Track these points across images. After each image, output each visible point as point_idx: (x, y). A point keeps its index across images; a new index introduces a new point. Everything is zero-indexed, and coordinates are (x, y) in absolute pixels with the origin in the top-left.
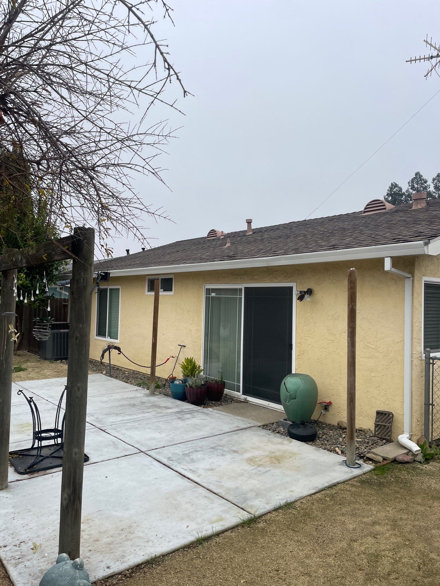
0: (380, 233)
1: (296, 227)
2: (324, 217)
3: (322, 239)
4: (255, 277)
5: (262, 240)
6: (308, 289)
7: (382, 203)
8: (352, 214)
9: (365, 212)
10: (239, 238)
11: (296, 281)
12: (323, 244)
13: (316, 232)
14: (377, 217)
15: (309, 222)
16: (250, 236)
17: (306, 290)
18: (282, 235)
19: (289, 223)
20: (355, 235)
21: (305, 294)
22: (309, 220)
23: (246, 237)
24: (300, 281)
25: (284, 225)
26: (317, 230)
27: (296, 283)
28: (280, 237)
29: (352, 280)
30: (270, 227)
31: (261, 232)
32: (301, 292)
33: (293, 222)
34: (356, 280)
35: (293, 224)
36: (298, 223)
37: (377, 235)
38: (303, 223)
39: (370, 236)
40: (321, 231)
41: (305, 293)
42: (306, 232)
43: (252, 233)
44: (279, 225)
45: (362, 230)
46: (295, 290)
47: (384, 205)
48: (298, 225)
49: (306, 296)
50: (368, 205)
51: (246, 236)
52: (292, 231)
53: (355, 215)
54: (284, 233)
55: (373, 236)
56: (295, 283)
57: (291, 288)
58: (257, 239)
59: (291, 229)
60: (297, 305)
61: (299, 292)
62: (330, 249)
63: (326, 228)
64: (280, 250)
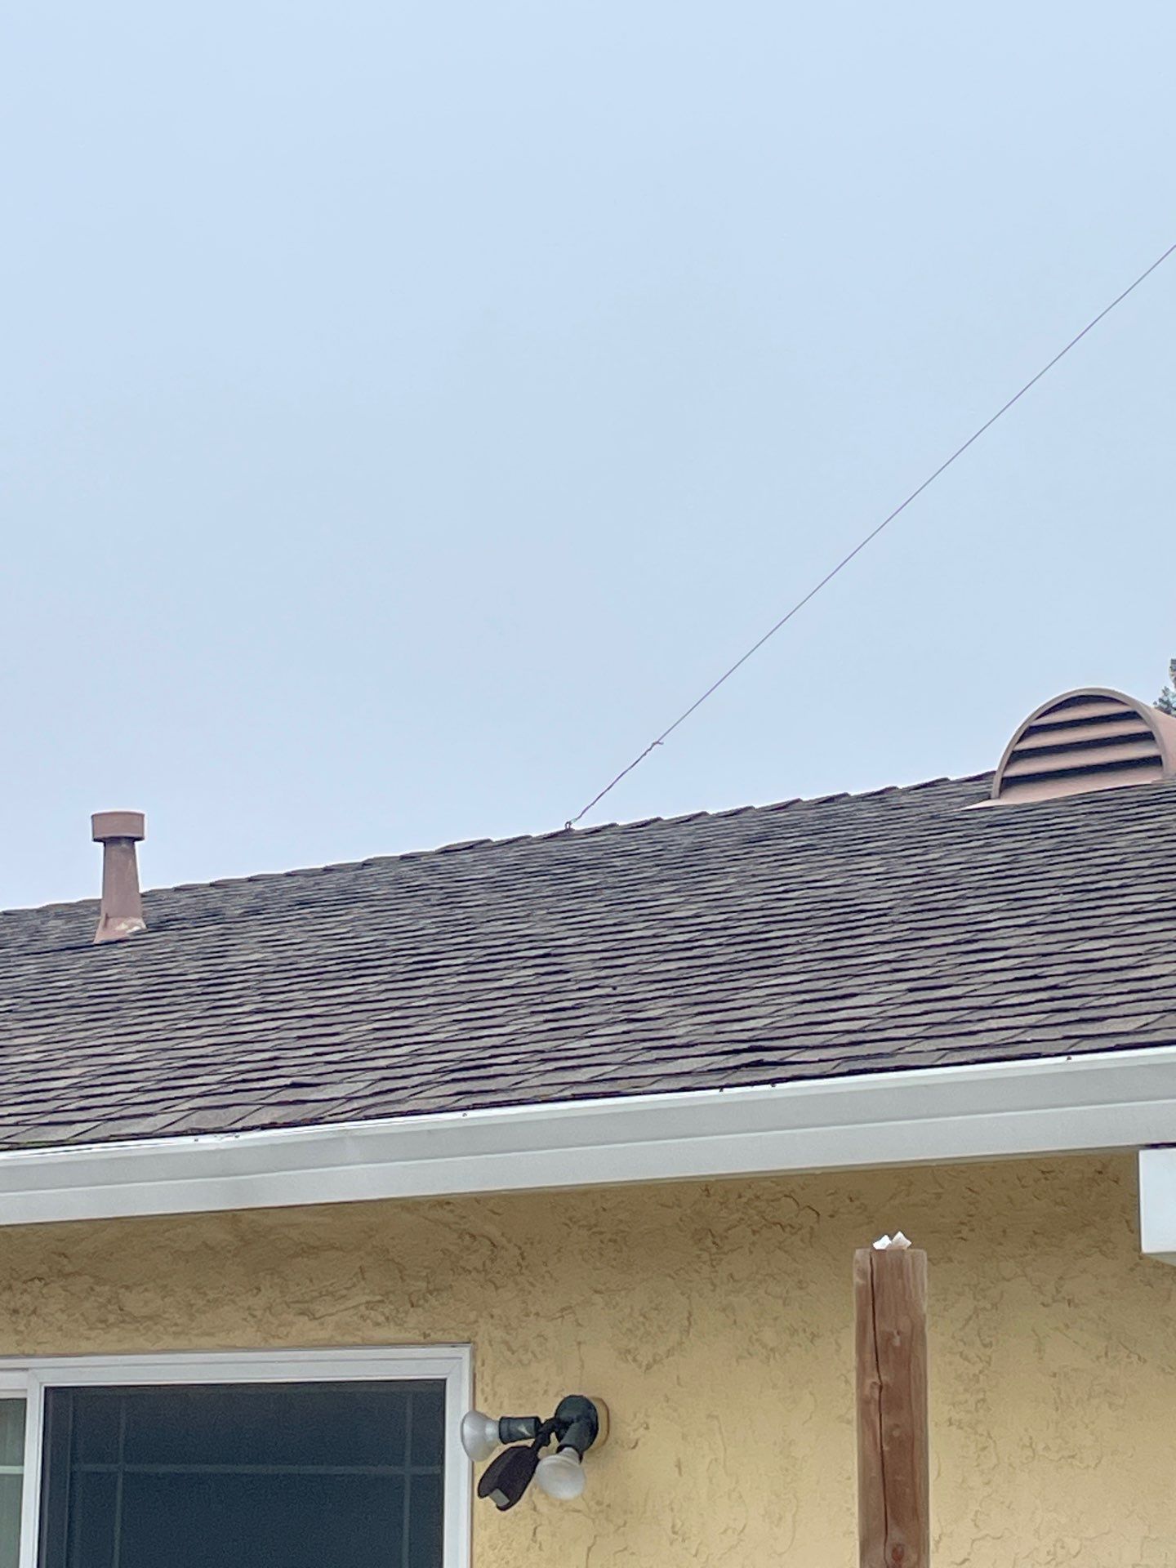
0: (1110, 951)
1: (493, 884)
2: (712, 811)
3: (675, 987)
4: (133, 1301)
5: (214, 984)
6: (568, 1402)
7: (1132, 716)
8: (917, 797)
9: (1008, 783)
10: (31, 968)
11: (466, 1335)
12: (681, 1030)
13: (639, 929)
14: (1096, 822)
15: (592, 848)
16: (118, 953)
17: (546, 1414)
18: (380, 944)
19: (445, 851)
20: (924, 964)
21: (537, 1447)
22: (596, 831)
23: (83, 960)
24: (499, 1334)
25: (405, 869)
26: (653, 918)
27: (473, 1356)
28: (358, 965)
29: (889, 1338)
30: (288, 883)
31: (215, 916)
32: (507, 1429)
33: (471, 847)
34: (916, 1337)
35: (468, 857)
36: (511, 856)
37: (1089, 965)
38: (547, 854)
39: (1031, 972)
40: (678, 924)
41: (542, 1431)
42: (562, 932)
43: (139, 924)
44: (365, 864)
45: (977, 929)
46: (465, 1407)
47: (1147, 737)
48: (509, 869)
49: (549, 1461)
50: (1030, 731)
51: (90, 946)
52: (460, 914)
53: (940, 806)
54: (394, 931)
55: (1056, 973)
56: (465, 1352)
57: (431, 1395)
58: (179, 979)
59: (451, 899)
60: (482, 1535)
61: (491, 1430)
62: (723, 1077)
63: (717, 900)
64: (345, 1069)
